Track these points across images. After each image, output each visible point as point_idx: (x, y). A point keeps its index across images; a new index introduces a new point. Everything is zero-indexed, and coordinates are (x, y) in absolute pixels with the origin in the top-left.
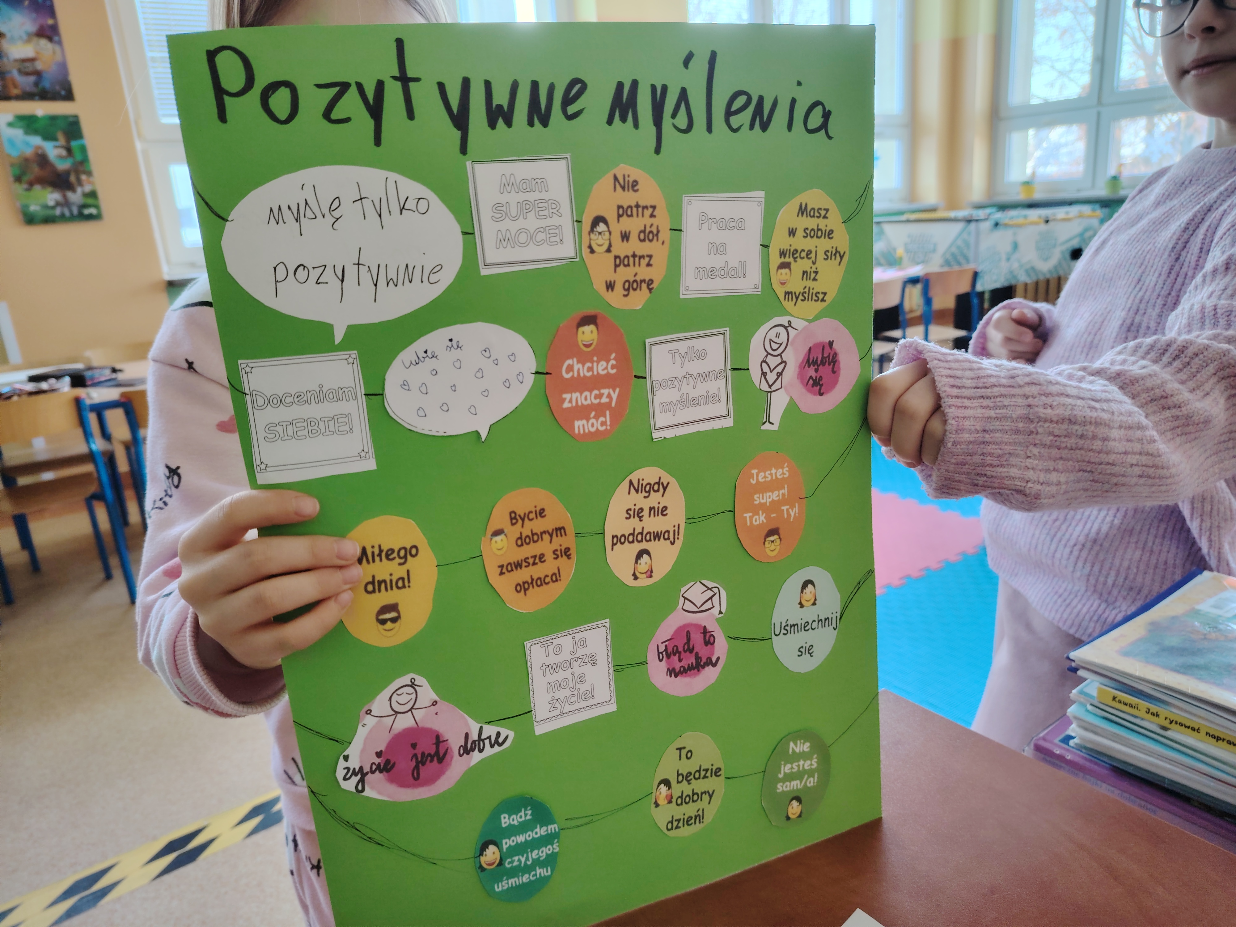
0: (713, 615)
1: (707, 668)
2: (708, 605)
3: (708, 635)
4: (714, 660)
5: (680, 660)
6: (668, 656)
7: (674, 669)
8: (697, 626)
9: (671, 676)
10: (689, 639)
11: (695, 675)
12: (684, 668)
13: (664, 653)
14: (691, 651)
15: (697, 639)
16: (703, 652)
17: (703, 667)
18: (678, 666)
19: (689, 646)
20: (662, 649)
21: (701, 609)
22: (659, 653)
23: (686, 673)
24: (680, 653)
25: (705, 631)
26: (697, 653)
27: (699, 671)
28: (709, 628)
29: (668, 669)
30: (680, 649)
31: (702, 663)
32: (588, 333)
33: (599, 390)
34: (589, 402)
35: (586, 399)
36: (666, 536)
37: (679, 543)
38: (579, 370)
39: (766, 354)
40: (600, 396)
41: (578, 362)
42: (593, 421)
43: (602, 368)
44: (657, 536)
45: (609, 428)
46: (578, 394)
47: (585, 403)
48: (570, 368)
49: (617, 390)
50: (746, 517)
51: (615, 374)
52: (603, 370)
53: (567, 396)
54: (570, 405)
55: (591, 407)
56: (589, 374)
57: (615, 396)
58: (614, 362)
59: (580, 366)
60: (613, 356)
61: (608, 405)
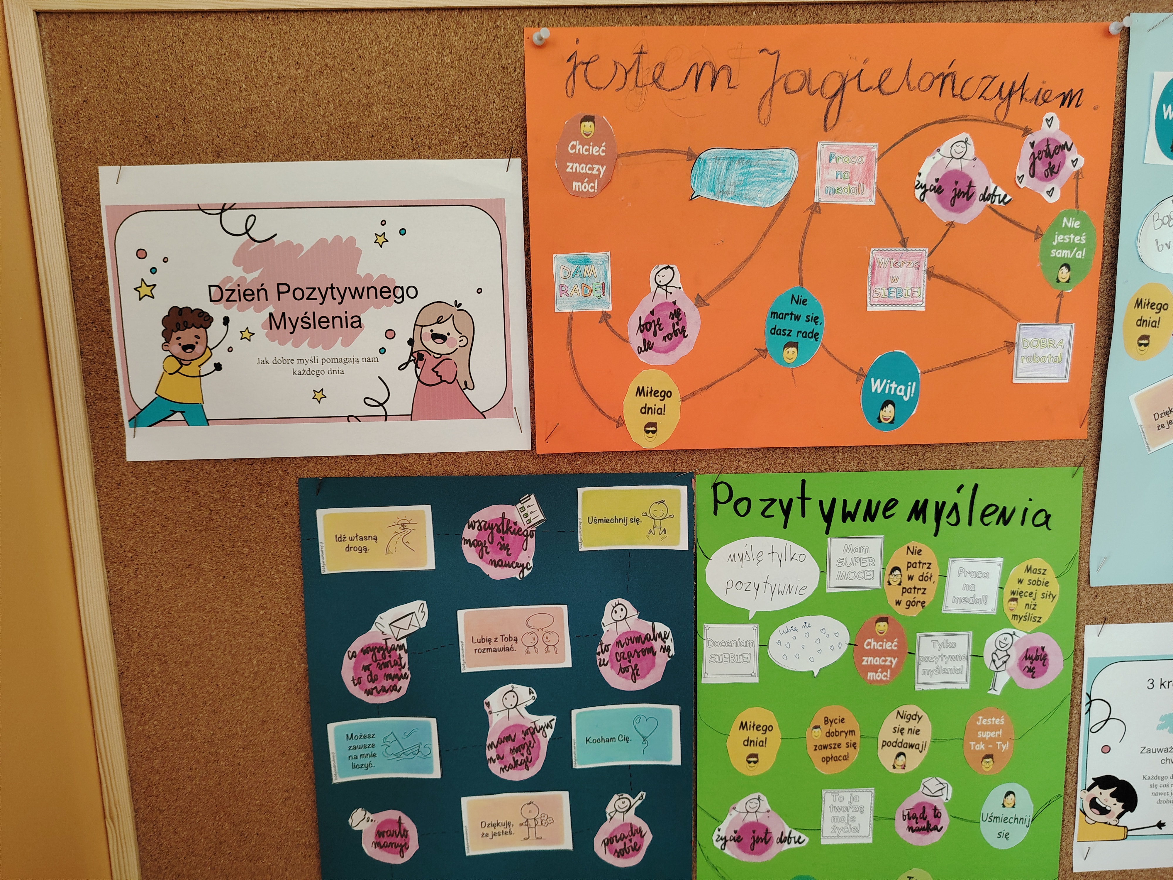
0: (942, 800)
1: (933, 832)
2: (940, 793)
3: (937, 812)
4: (939, 828)
5: (917, 823)
6: (909, 819)
7: (912, 827)
8: (931, 805)
9: (909, 831)
10: (924, 811)
11: (926, 834)
12: (919, 828)
13: (907, 816)
14: (925, 819)
15: (930, 812)
16: (933, 822)
17: (932, 831)
18: (915, 826)
19: (923, 815)
20: (906, 813)
21: (934, 795)
22: (903, 815)
23: (920, 831)
24: (917, 819)
25: (935, 809)
26: (928, 822)
27: (928, 832)
28: (938, 807)
29: (908, 827)
30: (918, 816)
31: (931, 828)
32: (882, 626)
33: (885, 657)
34: (878, 663)
35: (876, 661)
36: (917, 747)
37: (925, 752)
38: (874, 646)
39: (996, 649)
40: (886, 661)
41: (874, 641)
42: (880, 674)
43: (888, 646)
44: (911, 746)
45: (888, 679)
46: (872, 658)
47: (876, 663)
48: (869, 644)
49: (896, 659)
50: (971, 745)
51: (895, 650)
52: (889, 647)
53: (865, 658)
54: (866, 663)
55: (879, 666)
56: (880, 648)
57: (894, 662)
58: (896, 643)
59: (875, 643)
60: (896, 640)
61: (890, 667)
